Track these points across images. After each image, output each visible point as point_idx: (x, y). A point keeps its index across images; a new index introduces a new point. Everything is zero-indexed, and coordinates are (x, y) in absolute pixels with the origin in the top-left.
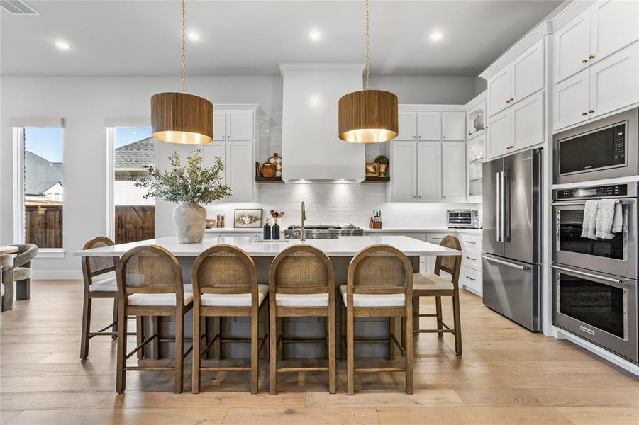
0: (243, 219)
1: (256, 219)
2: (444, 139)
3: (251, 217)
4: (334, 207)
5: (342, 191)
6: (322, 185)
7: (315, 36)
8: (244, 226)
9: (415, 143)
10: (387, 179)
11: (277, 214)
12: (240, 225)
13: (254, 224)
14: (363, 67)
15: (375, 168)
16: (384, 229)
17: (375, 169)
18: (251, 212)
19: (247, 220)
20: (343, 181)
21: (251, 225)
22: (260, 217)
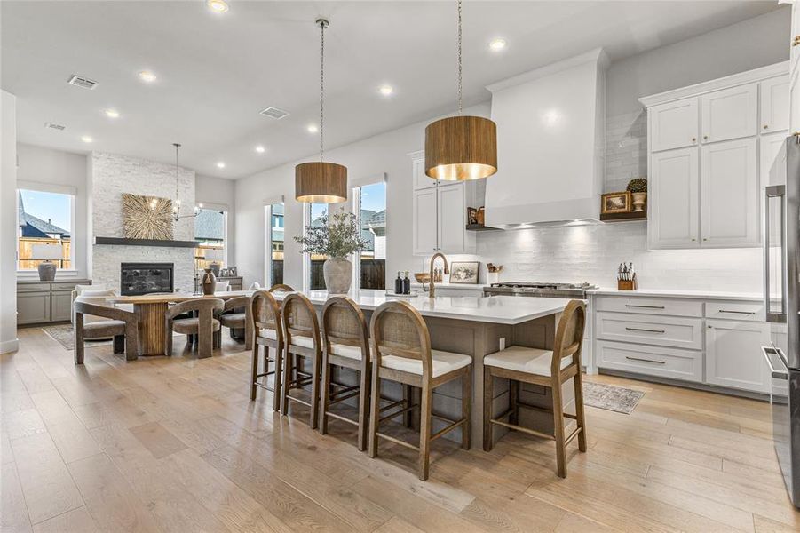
0: (459, 273)
1: (472, 274)
2: (764, 131)
3: (466, 271)
4: (566, 258)
5: (579, 237)
6: (551, 229)
7: (498, 46)
8: (460, 281)
9: (695, 150)
10: (643, 215)
11: (494, 267)
12: (456, 280)
13: (469, 280)
14: (596, 54)
15: (623, 199)
16: (640, 291)
17: (624, 202)
18: (467, 266)
19: (463, 275)
20: (577, 222)
21: (466, 281)
22: (476, 271)
